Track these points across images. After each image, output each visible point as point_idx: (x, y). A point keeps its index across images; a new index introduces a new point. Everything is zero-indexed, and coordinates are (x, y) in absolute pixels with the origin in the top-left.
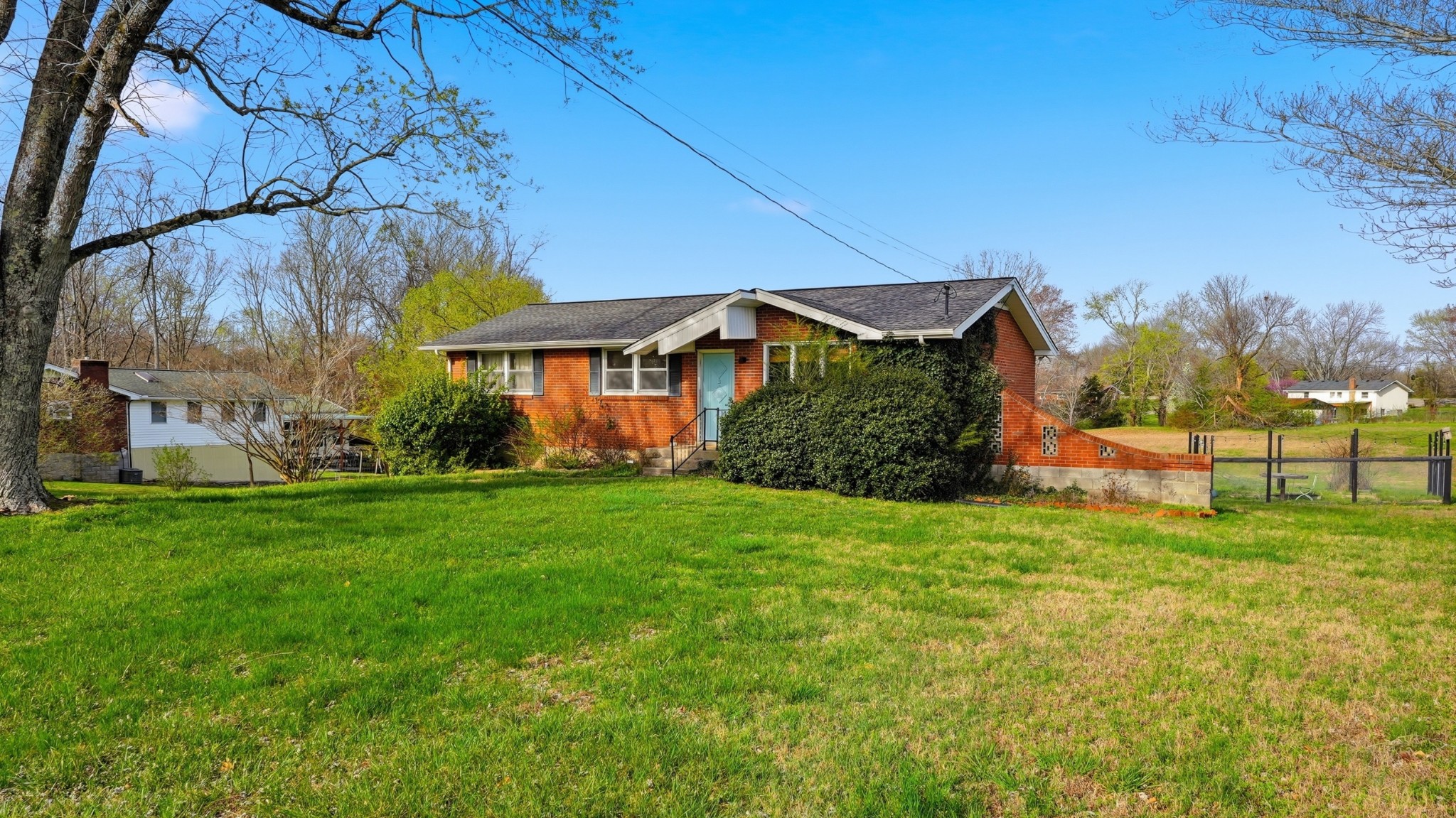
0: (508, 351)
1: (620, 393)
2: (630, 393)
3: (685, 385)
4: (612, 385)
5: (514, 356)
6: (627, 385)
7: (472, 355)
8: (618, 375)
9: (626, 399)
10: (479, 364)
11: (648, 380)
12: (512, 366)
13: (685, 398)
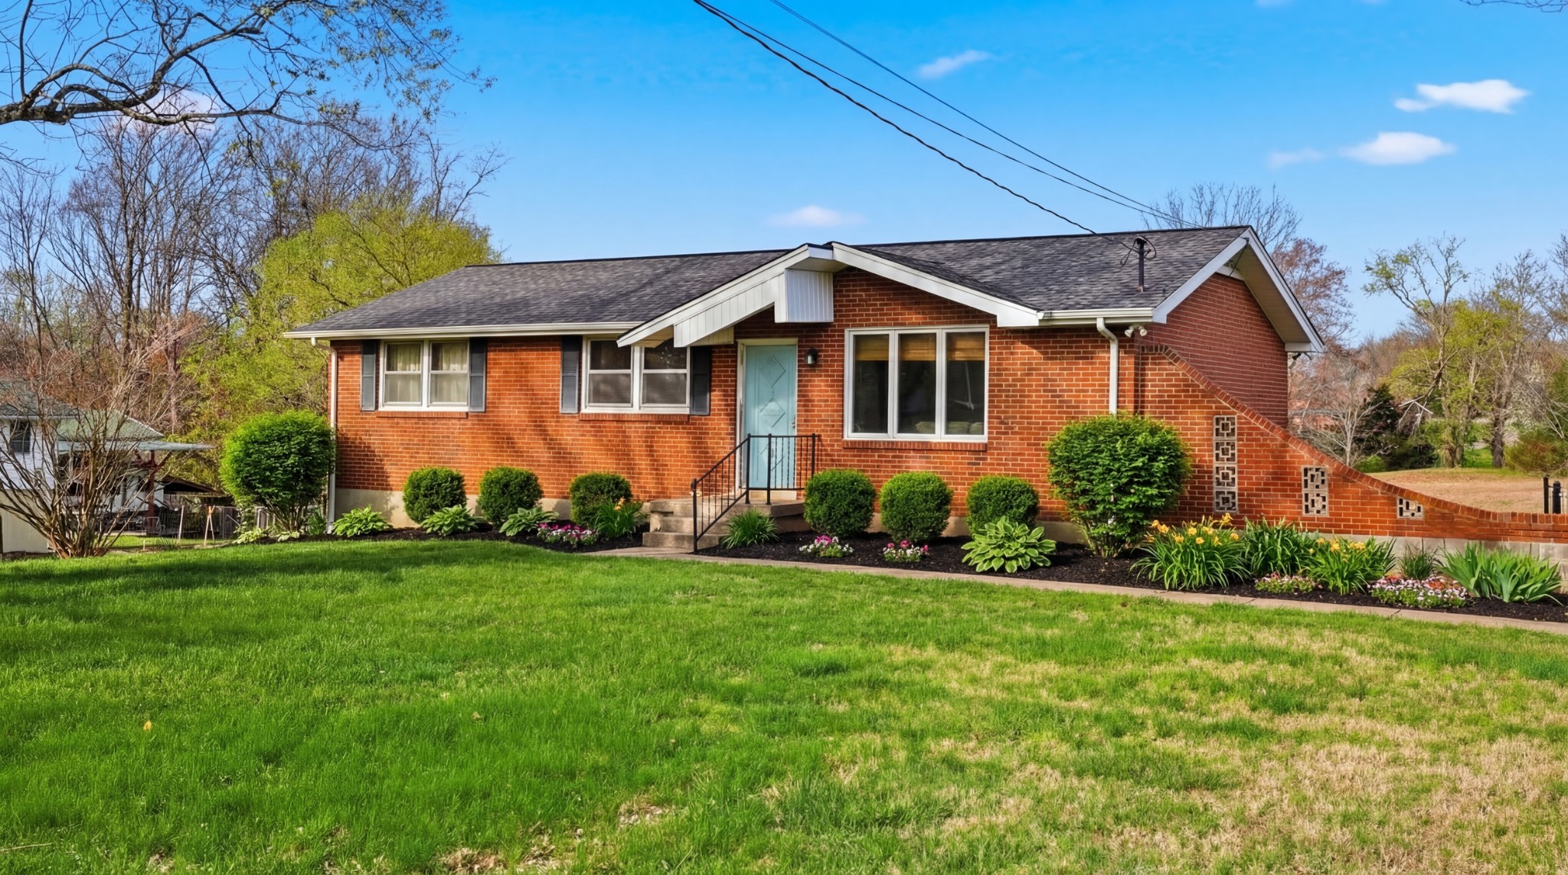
0: (429, 341)
1: (611, 409)
2: (626, 410)
3: (716, 397)
4: (598, 396)
5: (439, 347)
6: (622, 395)
7: (370, 347)
8: (606, 380)
9: (620, 420)
10: (383, 361)
11: (656, 389)
12: (435, 364)
13: (718, 423)
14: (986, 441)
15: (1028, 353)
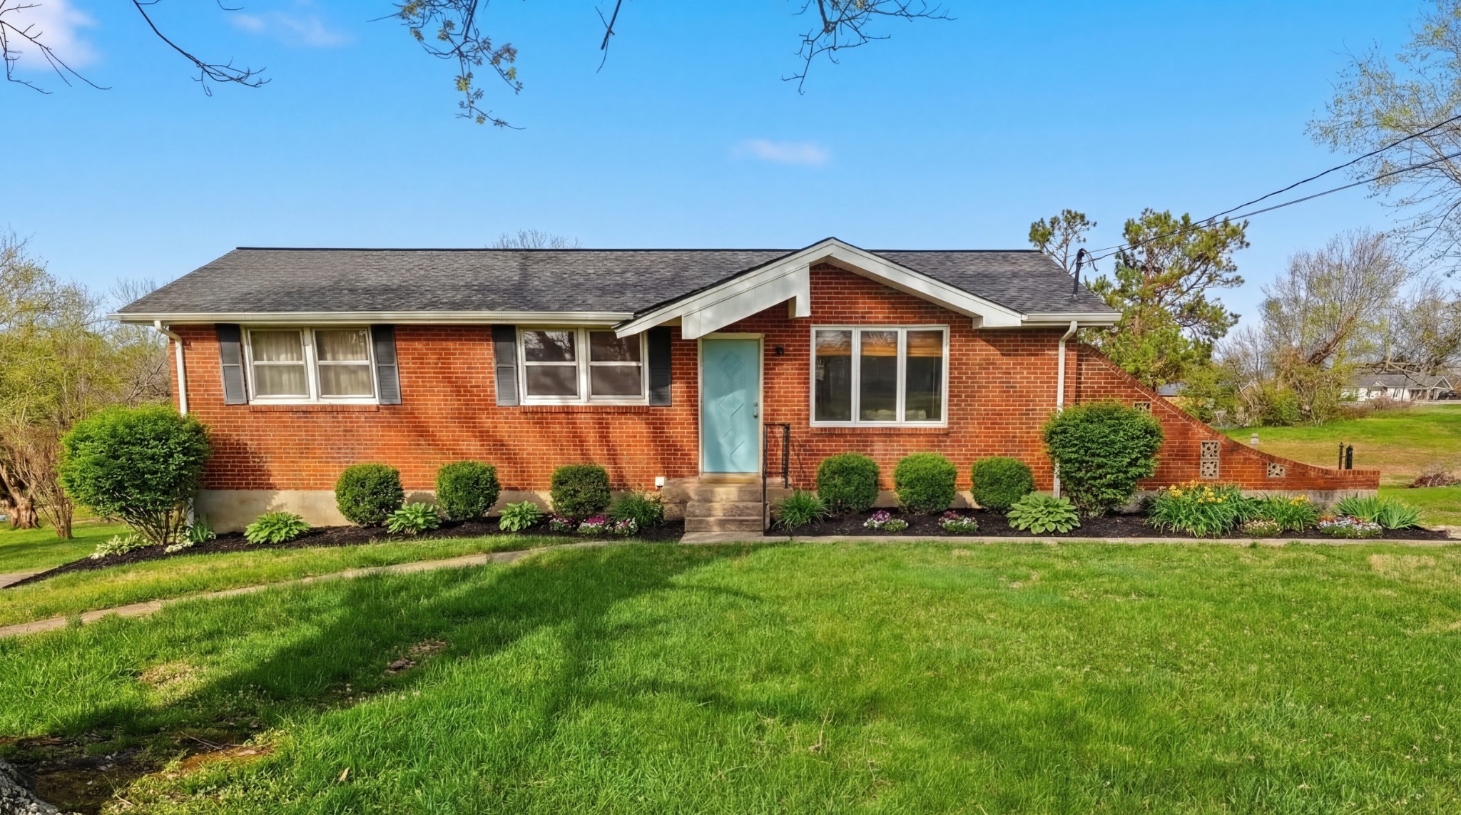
0: (311, 328)
1: (553, 401)
2: (572, 402)
3: (677, 390)
4: (535, 388)
5: (326, 337)
6: (564, 385)
7: (228, 332)
8: (547, 372)
9: (568, 411)
10: (248, 350)
11: (605, 381)
12: (321, 354)
13: (678, 410)
14: (946, 426)
15: (986, 350)
